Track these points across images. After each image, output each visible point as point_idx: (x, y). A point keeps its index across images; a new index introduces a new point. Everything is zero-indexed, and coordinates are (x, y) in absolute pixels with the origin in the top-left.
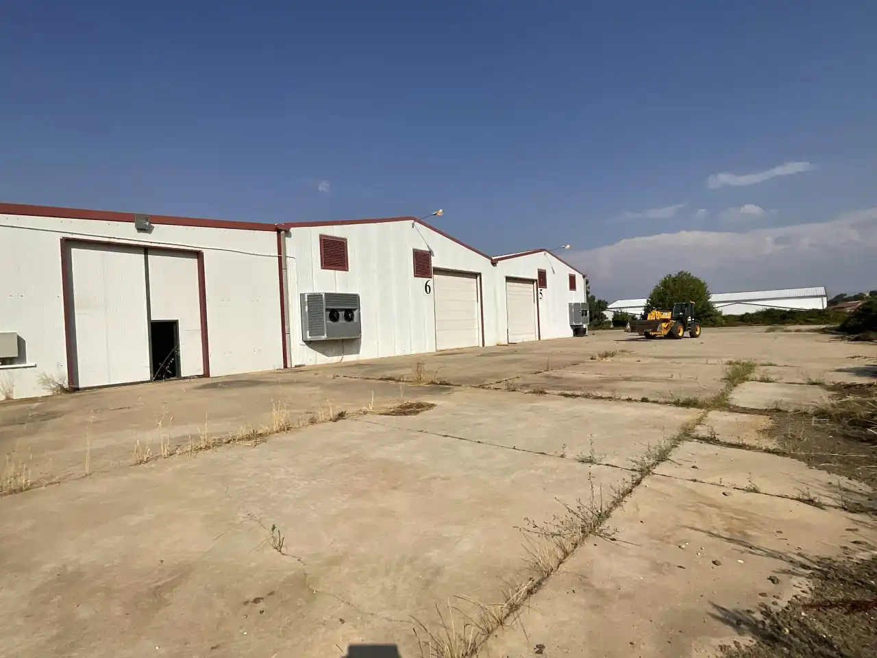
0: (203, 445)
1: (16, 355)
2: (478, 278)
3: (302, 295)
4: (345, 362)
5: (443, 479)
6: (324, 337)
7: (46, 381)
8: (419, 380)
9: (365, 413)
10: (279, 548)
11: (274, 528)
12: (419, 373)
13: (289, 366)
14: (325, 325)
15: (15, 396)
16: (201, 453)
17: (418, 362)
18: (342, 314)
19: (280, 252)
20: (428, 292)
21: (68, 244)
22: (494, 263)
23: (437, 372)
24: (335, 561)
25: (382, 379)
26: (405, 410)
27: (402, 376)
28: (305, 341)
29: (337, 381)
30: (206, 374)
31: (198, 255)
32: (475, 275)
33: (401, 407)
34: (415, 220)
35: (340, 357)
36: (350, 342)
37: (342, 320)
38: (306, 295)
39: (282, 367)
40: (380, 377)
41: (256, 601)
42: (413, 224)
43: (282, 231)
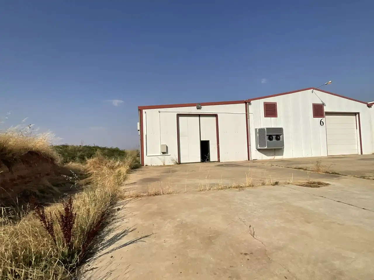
0: (220, 187)
1: (166, 151)
2: (357, 115)
3: (256, 129)
4: (276, 159)
5: (339, 224)
6: (266, 147)
7: (173, 160)
8: (318, 170)
9: (289, 183)
10: (253, 235)
11: (250, 227)
12: (318, 166)
13: (250, 159)
14: (266, 143)
15: (166, 164)
16: (219, 191)
17: (318, 161)
18: (274, 137)
19: (246, 112)
20: (322, 125)
21: (179, 115)
22: (369, 106)
23: (330, 167)
24: (279, 249)
25: (296, 168)
26: (310, 185)
27: (307, 167)
28: (258, 149)
29: (274, 167)
30: (219, 161)
31: (216, 116)
32: (355, 114)
33: (308, 183)
34: (314, 89)
35: (273, 157)
36: (279, 150)
37: (274, 140)
38: (258, 129)
39: (247, 160)
40: (295, 167)
41: (246, 254)
42: (312, 91)
43: (247, 103)
